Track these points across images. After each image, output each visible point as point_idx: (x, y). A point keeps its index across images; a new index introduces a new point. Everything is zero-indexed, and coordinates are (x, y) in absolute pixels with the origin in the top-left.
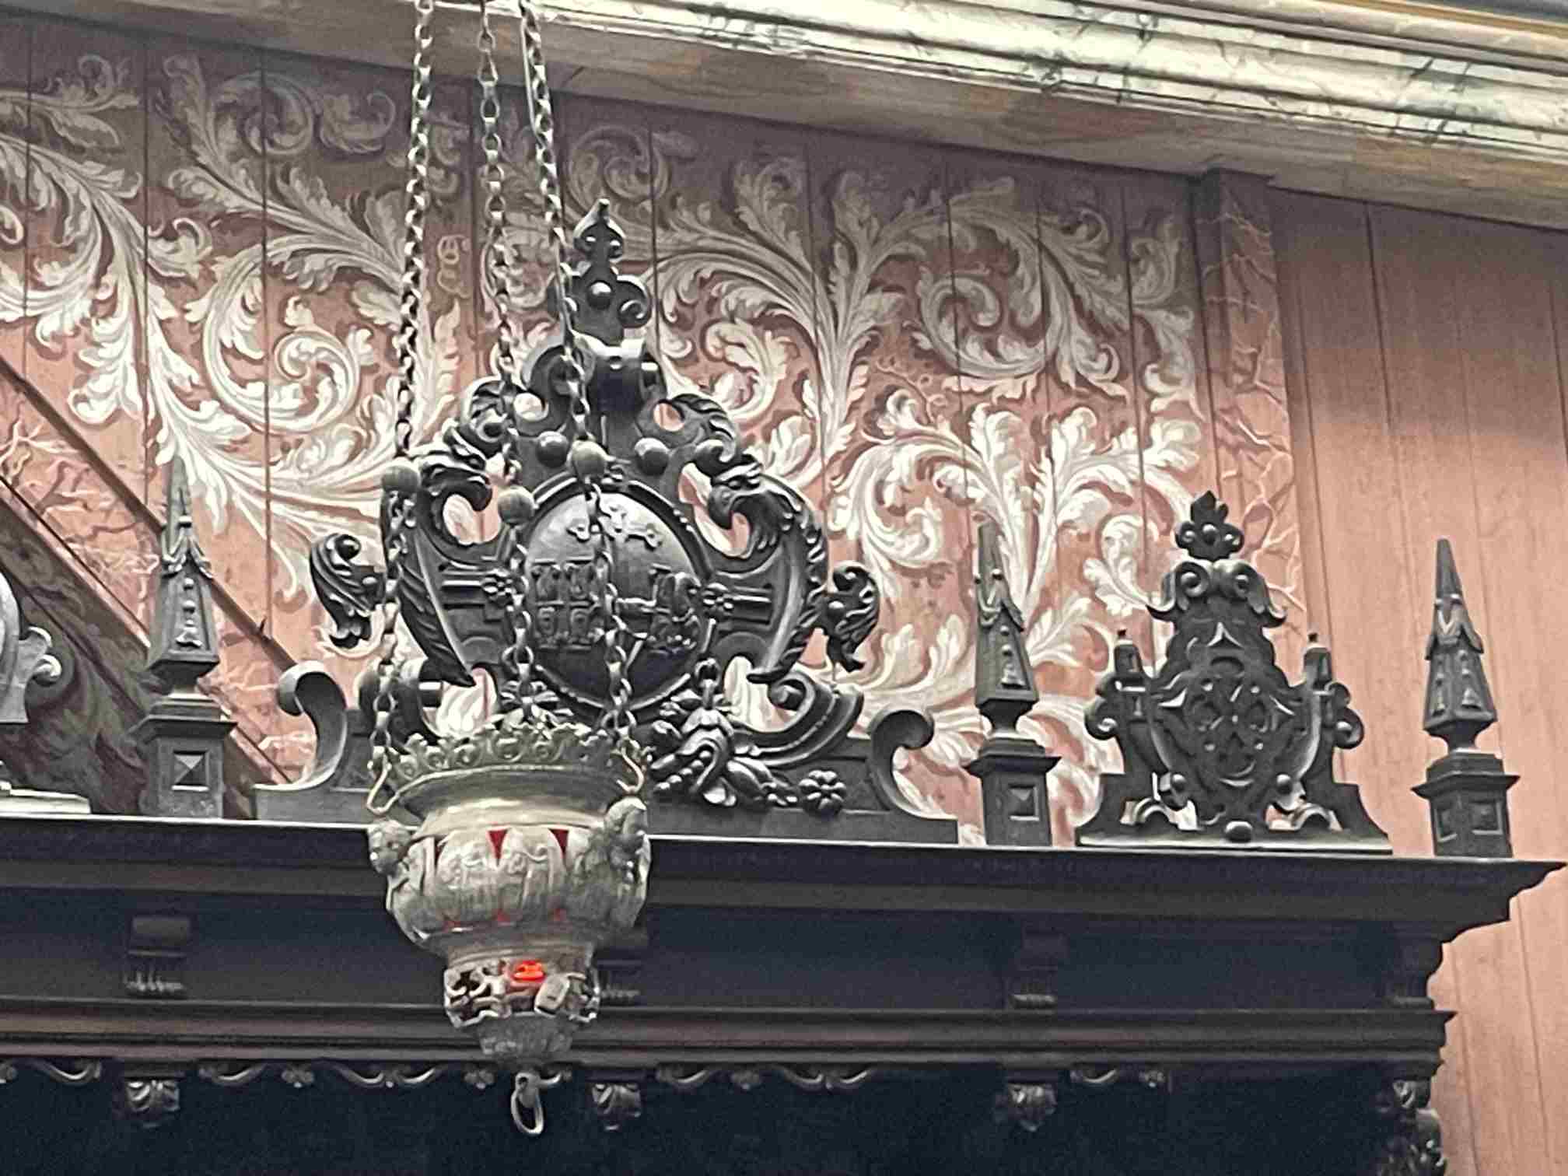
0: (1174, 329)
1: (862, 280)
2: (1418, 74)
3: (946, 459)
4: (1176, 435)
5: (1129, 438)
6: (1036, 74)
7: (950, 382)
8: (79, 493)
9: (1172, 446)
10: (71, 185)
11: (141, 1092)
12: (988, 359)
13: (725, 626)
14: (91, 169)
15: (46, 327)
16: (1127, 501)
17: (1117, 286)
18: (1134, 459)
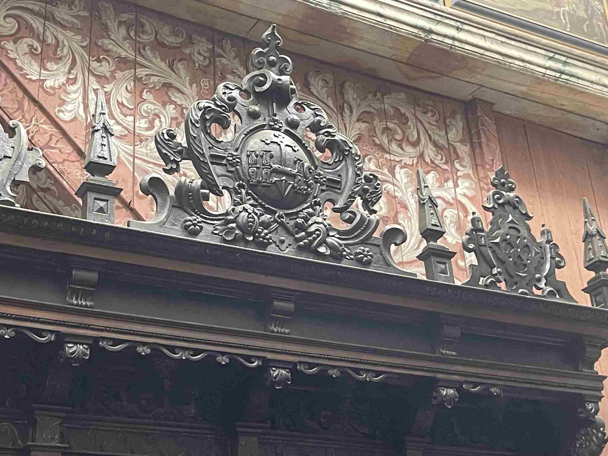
0: (463, 150)
1: (355, 118)
2: (551, 58)
3: (387, 182)
4: (467, 184)
5: (451, 184)
6: (422, 34)
7: (387, 156)
8: (58, 146)
9: (466, 188)
10: (60, 37)
11: (72, 349)
12: (400, 151)
13: (324, 188)
14: (69, 34)
15: (49, 83)
16: (451, 204)
17: (443, 133)
18: (453, 190)
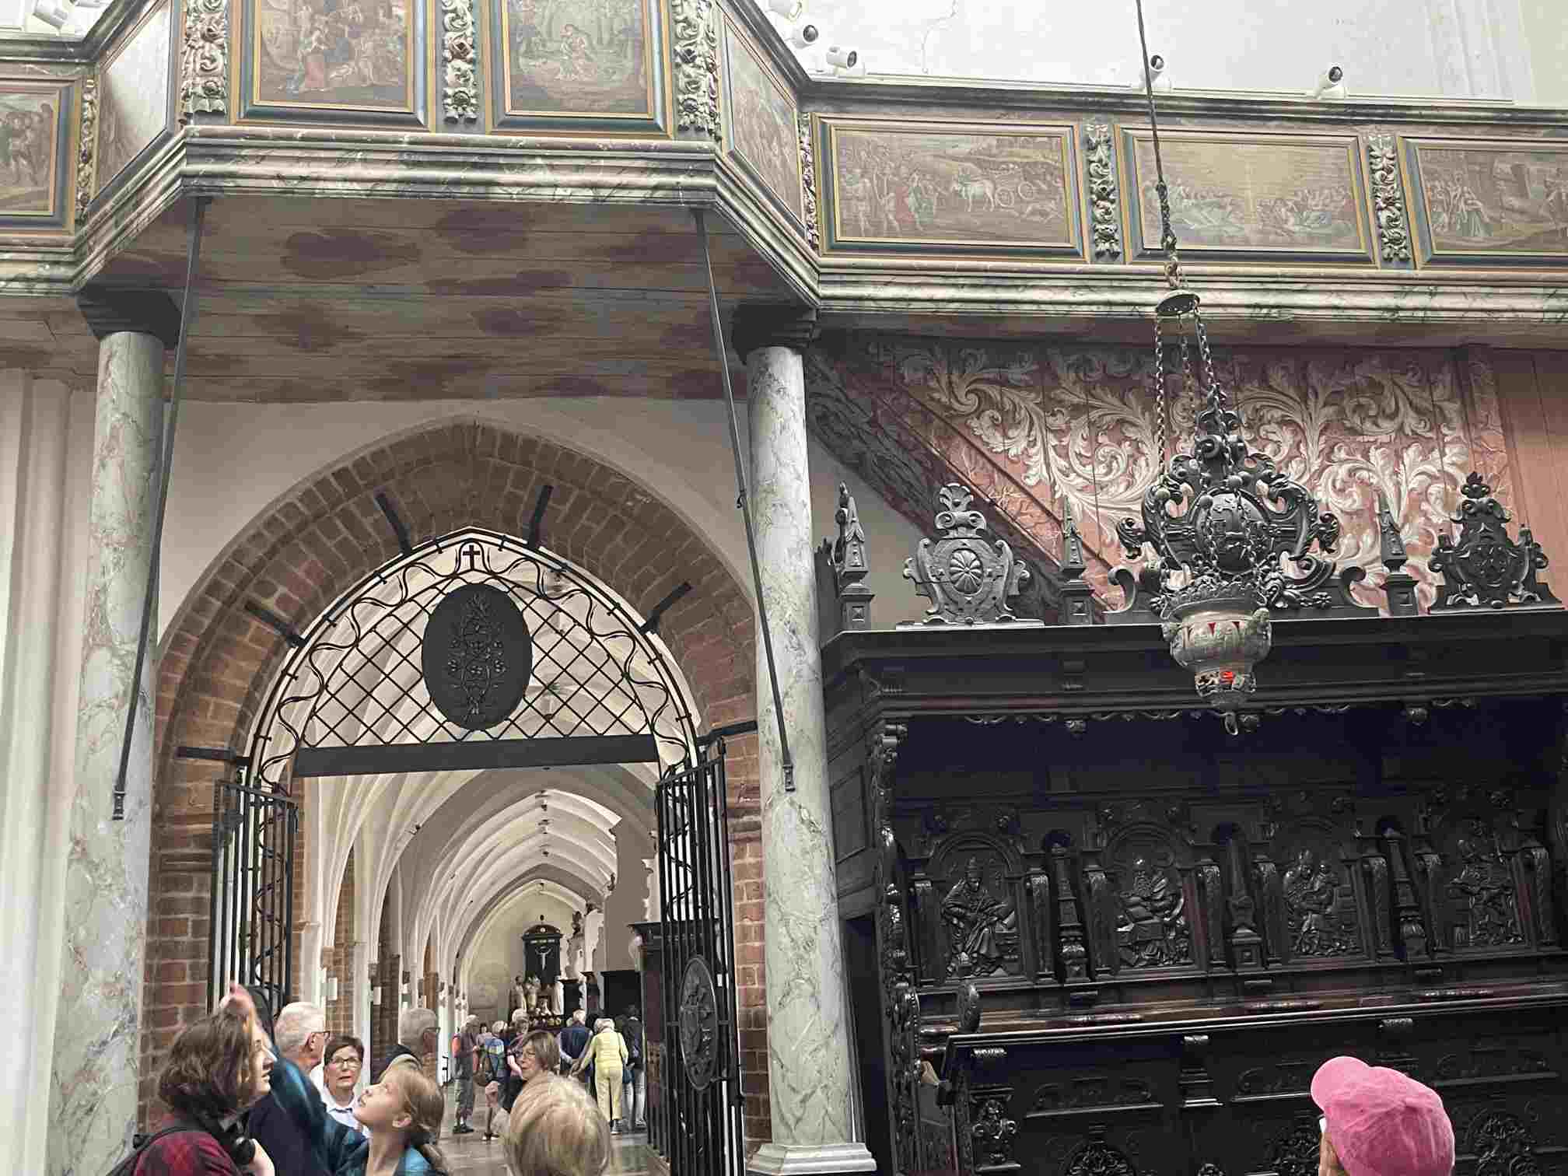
0: (1452, 408)
1: (1321, 403)
2: (1551, 296)
3: (1361, 469)
4: (1455, 450)
5: (1436, 454)
6: (1387, 315)
7: (1360, 439)
8: (1029, 511)
9: (1455, 455)
10: (1017, 400)
11: (1071, 725)
12: (1375, 428)
13: (1279, 540)
14: (1024, 394)
15: (1012, 452)
16: (1438, 478)
17: (1426, 395)
18: (1439, 461)
